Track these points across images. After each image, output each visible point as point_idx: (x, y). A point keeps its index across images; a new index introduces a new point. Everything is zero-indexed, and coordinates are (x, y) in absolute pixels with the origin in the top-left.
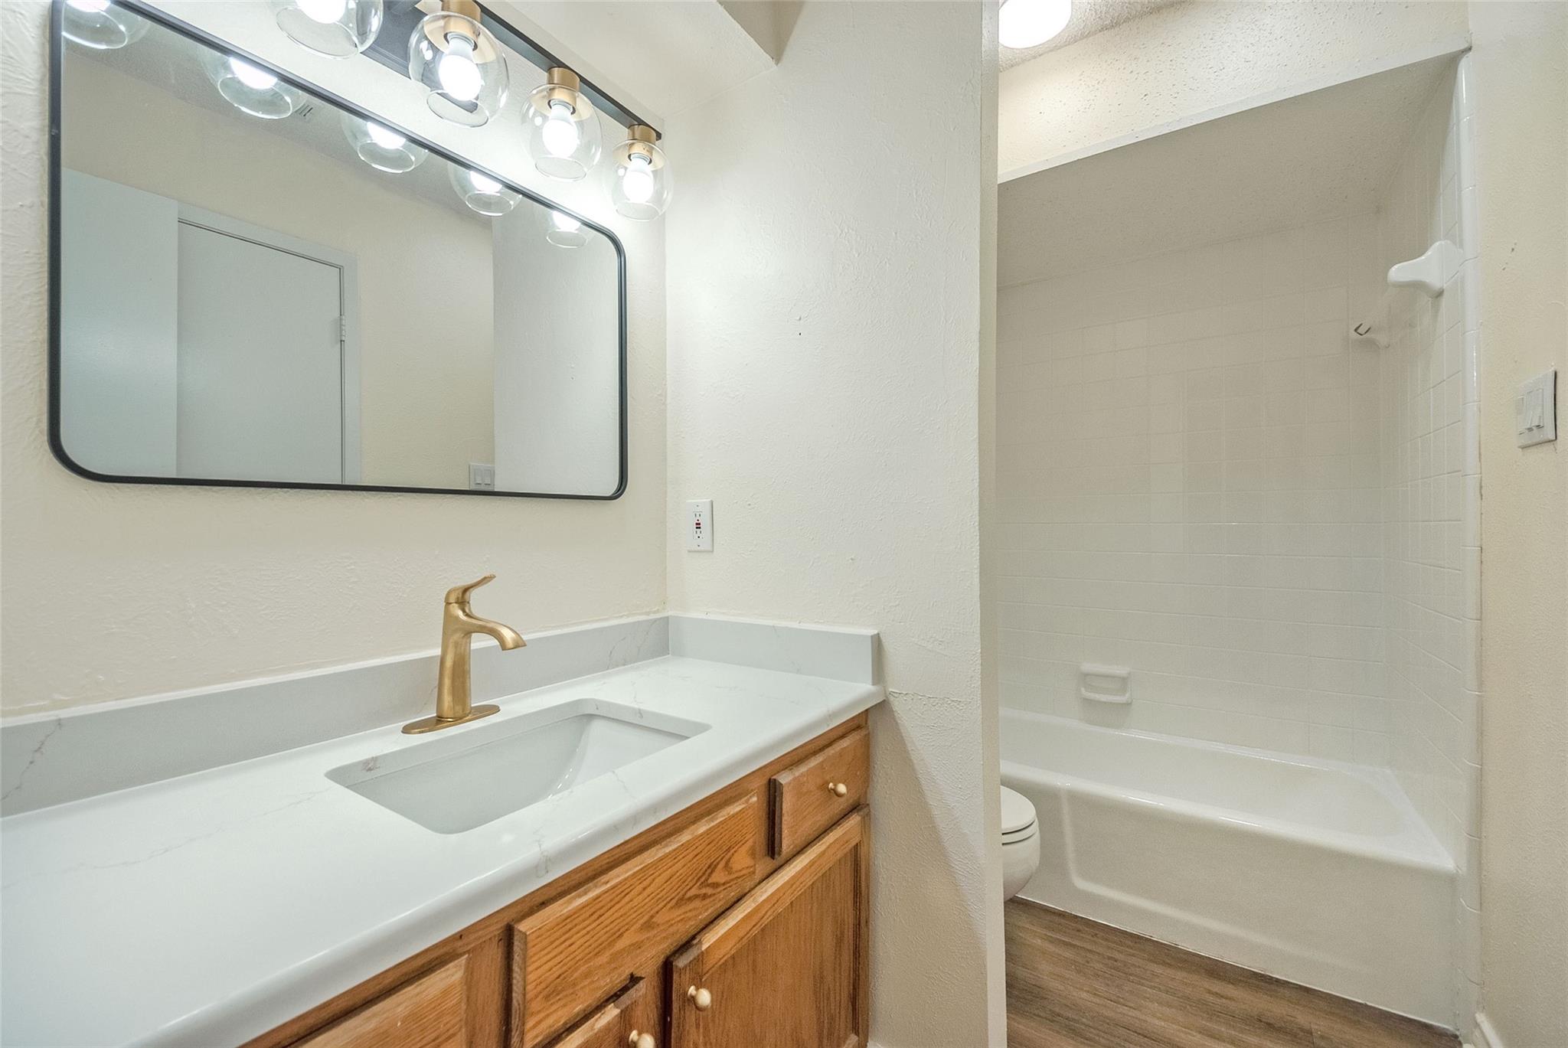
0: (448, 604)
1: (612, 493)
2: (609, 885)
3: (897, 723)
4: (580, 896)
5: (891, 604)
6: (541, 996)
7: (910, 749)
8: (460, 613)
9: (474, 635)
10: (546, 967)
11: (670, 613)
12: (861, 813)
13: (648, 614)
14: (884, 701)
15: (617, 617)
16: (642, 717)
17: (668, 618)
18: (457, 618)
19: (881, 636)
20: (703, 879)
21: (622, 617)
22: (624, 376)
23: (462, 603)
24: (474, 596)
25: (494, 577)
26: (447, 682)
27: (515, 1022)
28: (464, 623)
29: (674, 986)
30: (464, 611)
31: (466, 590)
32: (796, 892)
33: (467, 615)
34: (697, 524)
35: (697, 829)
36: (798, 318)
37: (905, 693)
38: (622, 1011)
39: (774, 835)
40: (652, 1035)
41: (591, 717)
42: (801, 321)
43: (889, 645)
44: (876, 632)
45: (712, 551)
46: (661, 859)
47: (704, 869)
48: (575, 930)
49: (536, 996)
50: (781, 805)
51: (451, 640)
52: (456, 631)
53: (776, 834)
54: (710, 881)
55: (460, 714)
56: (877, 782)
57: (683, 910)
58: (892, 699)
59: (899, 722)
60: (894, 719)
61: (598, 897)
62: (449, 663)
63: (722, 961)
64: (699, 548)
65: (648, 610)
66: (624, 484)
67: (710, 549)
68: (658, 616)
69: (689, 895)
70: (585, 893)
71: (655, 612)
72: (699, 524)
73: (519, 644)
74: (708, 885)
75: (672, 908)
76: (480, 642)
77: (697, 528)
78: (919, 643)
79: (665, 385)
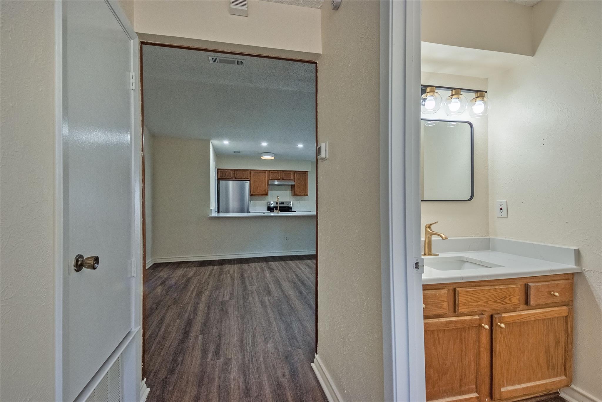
0: (426, 228)
1: (469, 198)
2: (476, 289)
3: (587, 281)
4: (469, 289)
5: (584, 239)
6: (462, 304)
7: (592, 290)
8: (429, 230)
9: (433, 236)
10: (463, 299)
11: (490, 237)
12: (569, 307)
13: (482, 236)
14: (581, 272)
15: (470, 236)
16: (481, 262)
17: (490, 238)
18: (429, 231)
19: (580, 250)
20: (502, 299)
21: (472, 236)
22: (472, 163)
23: (430, 228)
24: (432, 226)
25: (438, 222)
26: (427, 246)
27: (457, 306)
28: (431, 232)
29: (494, 320)
30: (430, 230)
31: (431, 225)
32: (536, 318)
33: (431, 231)
34: (501, 208)
35: (500, 287)
36: (543, 139)
37: (590, 270)
38: (480, 318)
39: (527, 300)
40: (488, 325)
41: (465, 262)
42: (544, 141)
43: (583, 253)
44: (577, 248)
45: (507, 217)
46: (489, 289)
47: (502, 297)
48: (469, 295)
49: (461, 303)
50: (530, 291)
51: (427, 236)
52: (428, 234)
53: (528, 299)
54: (504, 301)
55: (430, 254)
56: (578, 300)
57: (497, 304)
58: (584, 272)
59: (588, 280)
60: (585, 279)
61: (474, 290)
62: (427, 241)
63: (509, 322)
64: (502, 216)
65: (482, 235)
66: (472, 197)
67: (506, 217)
68: (486, 237)
69: (497, 301)
70: (471, 289)
71: (484, 236)
72: (502, 208)
73: (446, 238)
74: (504, 302)
75: (492, 302)
76: (434, 238)
77: (501, 210)
78: (597, 253)
79: (488, 163)
